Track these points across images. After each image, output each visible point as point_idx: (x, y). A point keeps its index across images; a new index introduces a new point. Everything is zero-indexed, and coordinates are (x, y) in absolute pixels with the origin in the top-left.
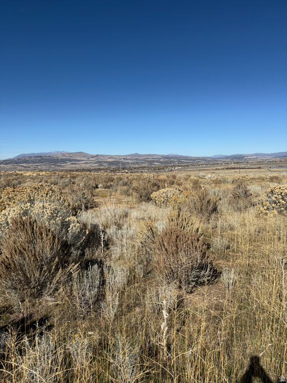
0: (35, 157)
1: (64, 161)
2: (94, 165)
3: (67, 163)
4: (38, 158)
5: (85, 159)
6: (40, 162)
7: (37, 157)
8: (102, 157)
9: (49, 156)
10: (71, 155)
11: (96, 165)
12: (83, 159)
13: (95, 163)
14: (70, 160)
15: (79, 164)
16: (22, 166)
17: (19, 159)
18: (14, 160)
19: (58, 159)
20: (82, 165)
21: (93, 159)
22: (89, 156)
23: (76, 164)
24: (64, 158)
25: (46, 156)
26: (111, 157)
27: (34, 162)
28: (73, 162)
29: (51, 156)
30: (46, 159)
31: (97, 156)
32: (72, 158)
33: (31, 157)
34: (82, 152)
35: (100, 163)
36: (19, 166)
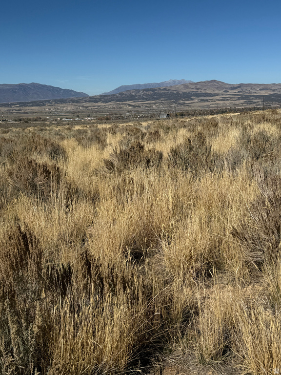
0: (144, 90)
1: (188, 96)
2: (238, 102)
3: (193, 99)
4: (150, 93)
5: (221, 92)
6: (152, 98)
7: (148, 90)
8: (249, 88)
9: (165, 89)
10: (198, 86)
11: (242, 101)
12: (217, 92)
13: (239, 99)
14: (198, 95)
15: (213, 101)
16: (130, 105)
17: (121, 94)
18: (114, 95)
19: (178, 94)
20: (218, 102)
21: (233, 92)
22: (227, 86)
23: (207, 101)
24: (187, 91)
25: (160, 89)
26: (265, 87)
27: (144, 99)
28: (202, 98)
29: (168, 88)
30: (160, 94)
31: (241, 86)
32: (199, 91)
33: (138, 91)
34: (215, 81)
35: (247, 98)
36: (125, 104)
